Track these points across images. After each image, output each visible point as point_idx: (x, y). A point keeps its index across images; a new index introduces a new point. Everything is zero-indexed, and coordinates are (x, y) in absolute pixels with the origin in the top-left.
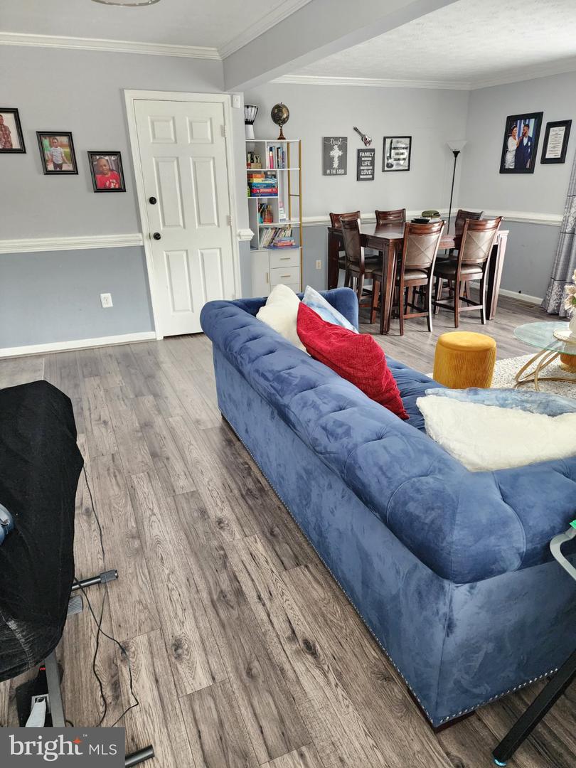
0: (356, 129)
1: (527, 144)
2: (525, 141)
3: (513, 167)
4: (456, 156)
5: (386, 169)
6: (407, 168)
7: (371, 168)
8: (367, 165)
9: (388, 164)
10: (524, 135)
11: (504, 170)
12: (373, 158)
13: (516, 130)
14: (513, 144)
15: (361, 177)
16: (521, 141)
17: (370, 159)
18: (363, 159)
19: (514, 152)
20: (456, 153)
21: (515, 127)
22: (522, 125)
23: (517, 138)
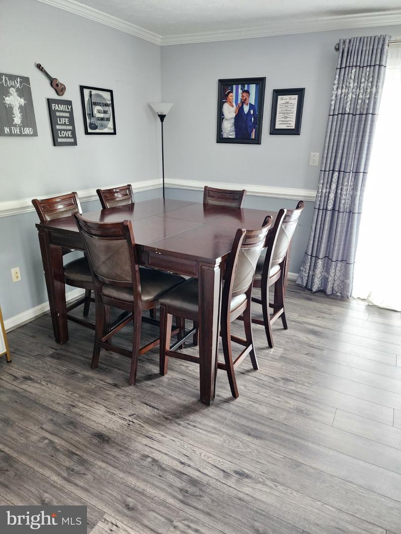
0: (39, 67)
1: (249, 111)
2: (246, 109)
3: (233, 137)
4: (162, 121)
5: (90, 131)
6: (112, 131)
7: (70, 128)
8: (65, 124)
9: (91, 124)
10: (243, 103)
11: (221, 139)
12: (71, 113)
13: (232, 96)
14: (230, 112)
15: (60, 140)
16: (241, 109)
17: (67, 115)
18: (58, 114)
19: (233, 121)
20: (162, 117)
21: (229, 93)
22: (240, 91)
23: (234, 104)
